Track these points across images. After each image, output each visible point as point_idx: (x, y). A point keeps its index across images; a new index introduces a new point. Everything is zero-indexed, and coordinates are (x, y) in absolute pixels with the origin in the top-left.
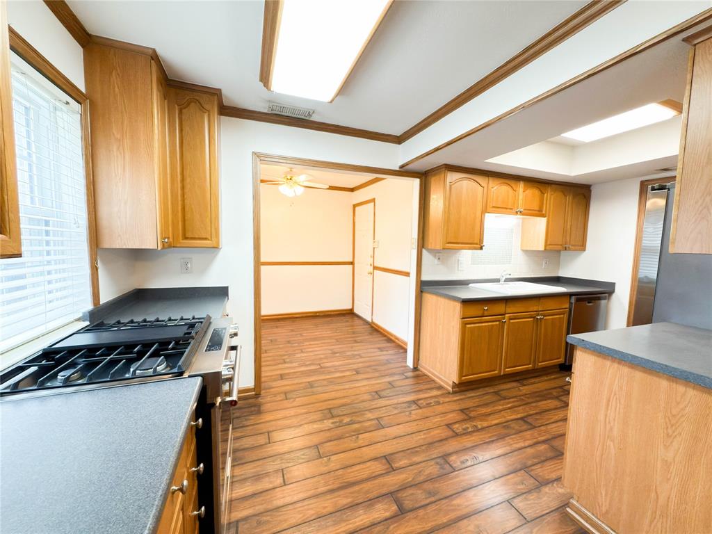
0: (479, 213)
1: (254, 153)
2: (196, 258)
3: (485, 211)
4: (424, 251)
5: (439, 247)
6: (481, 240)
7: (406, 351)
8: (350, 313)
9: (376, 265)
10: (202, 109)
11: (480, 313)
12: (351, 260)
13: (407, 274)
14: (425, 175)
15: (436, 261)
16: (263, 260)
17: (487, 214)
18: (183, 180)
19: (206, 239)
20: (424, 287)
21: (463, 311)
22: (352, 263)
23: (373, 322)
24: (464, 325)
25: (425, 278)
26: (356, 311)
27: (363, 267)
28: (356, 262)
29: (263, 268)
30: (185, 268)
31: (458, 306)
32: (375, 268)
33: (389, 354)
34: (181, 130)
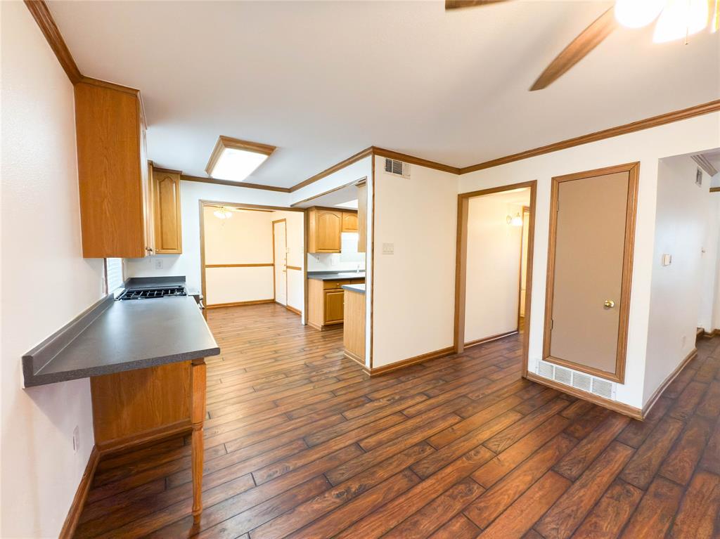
0: (337, 231)
1: (200, 200)
2: (165, 260)
3: (341, 231)
4: (308, 254)
5: (314, 252)
6: (340, 248)
7: (301, 316)
8: (273, 302)
9: (288, 265)
10: (172, 181)
11: (335, 287)
12: (272, 263)
13: (300, 269)
14: (306, 211)
15: (317, 260)
16: (207, 263)
17: (343, 233)
18: (161, 218)
19: (175, 249)
20: (309, 275)
21: (324, 286)
22: (273, 265)
23: (287, 306)
24: (325, 294)
25: (309, 270)
26: (277, 300)
27: (280, 267)
28: (276, 264)
29: (207, 270)
30: (159, 265)
31: (322, 283)
32: (287, 267)
33: (294, 320)
34: (160, 193)
